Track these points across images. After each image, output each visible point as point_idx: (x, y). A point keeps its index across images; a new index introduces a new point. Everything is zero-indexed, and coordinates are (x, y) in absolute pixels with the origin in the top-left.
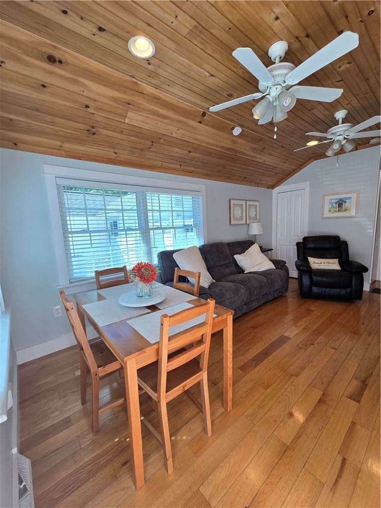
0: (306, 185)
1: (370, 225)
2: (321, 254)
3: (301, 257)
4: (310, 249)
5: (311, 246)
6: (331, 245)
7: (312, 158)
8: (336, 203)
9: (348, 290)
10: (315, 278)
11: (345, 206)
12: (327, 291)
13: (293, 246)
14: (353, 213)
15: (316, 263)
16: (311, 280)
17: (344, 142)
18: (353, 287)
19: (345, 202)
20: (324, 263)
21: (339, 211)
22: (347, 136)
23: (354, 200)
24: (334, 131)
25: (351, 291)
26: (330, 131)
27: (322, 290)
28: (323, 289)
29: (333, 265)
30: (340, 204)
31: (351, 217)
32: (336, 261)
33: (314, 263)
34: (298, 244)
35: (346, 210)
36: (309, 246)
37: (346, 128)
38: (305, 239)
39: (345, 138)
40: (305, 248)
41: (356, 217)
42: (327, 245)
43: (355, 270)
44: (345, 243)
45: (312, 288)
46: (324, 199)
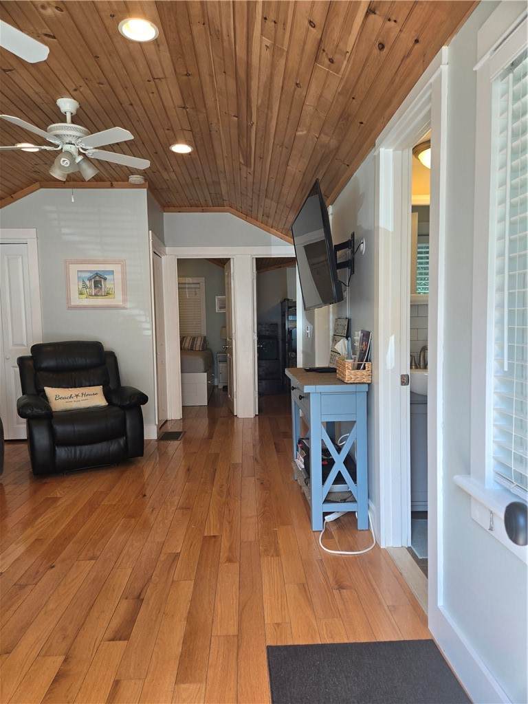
0: (30, 235)
1: (146, 322)
2: (70, 377)
3: (31, 390)
4: (47, 370)
5: (50, 363)
6: (88, 361)
7: (36, 181)
8: (90, 280)
9: (122, 441)
10: (59, 429)
11: (107, 285)
12: (86, 450)
13: (14, 367)
14: (117, 299)
15: (62, 398)
16: (52, 433)
17: (79, 159)
18: (129, 433)
19: (105, 279)
20: (77, 396)
21: (96, 295)
22: (83, 149)
23: (118, 276)
24: (58, 132)
25: (126, 443)
26: (51, 130)
27: (75, 452)
28: (78, 448)
29: (91, 398)
30: (98, 281)
31: (116, 307)
32: (99, 389)
33: (57, 398)
34: (21, 361)
35: (108, 294)
36: (45, 364)
37: (78, 134)
38: (35, 349)
39: (80, 153)
40: (38, 369)
41: (124, 308)
42: (80, 361)
43: (128, 403)
44: (112, 355)
45: (55, 450)
46: (67, 269)
